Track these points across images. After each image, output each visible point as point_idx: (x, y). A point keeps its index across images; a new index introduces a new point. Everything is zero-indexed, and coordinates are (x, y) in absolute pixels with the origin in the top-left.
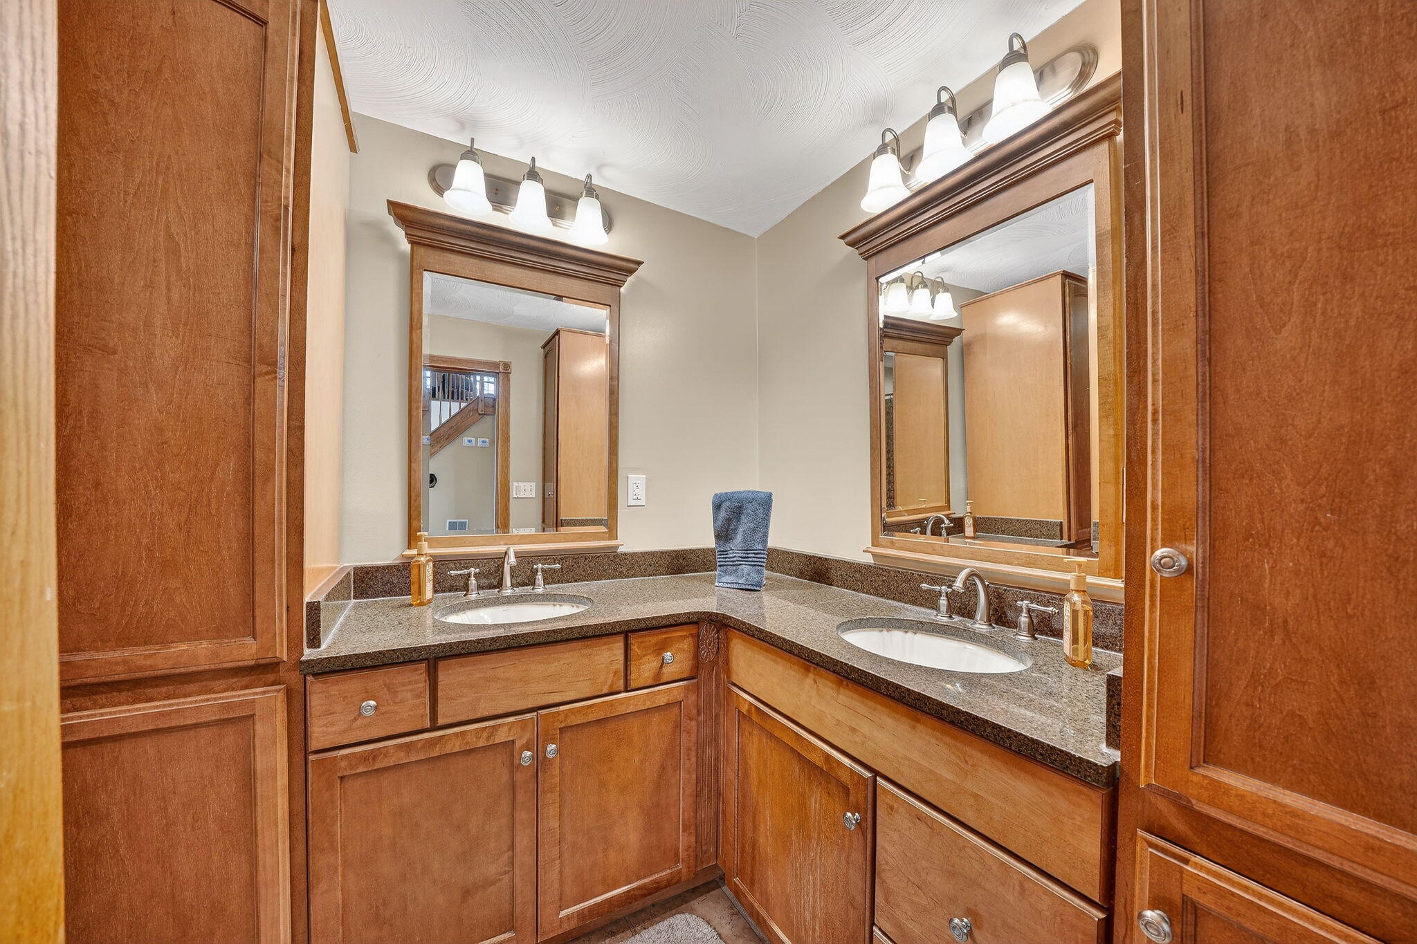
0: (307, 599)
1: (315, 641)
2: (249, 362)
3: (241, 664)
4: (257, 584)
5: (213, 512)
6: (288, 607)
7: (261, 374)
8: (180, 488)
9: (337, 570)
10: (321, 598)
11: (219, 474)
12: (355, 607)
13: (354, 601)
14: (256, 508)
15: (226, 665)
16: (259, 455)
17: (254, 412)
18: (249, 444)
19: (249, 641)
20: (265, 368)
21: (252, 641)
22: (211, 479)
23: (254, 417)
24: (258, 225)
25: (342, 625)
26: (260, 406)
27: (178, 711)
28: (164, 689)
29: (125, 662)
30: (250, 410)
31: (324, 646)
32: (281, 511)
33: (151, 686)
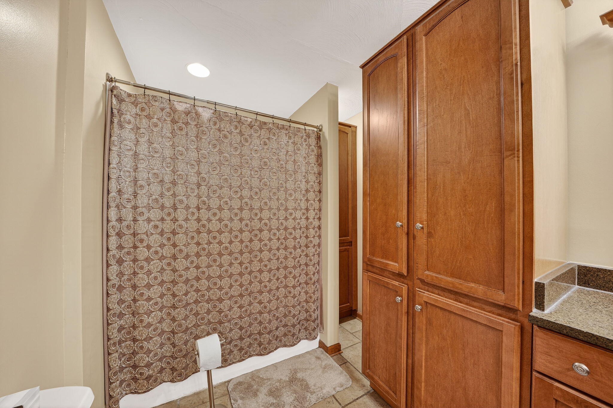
0: (535, 280)
1: (541, 306)
2: (501, 152)
3: (497, 302)
4: (506, 265)
5: (486, 226)
6: (523, 282)
7: (507, 157)
8: (472, 215)
9: (564, 264)
10: (546, 282)
11: (488, 209)
12: (578, 291)
13: (577, 287)
14: (506, 226)
15: (490, 300)
16: (507, 198)
17: (504, 177)
18: (502, 194)
19: (501, 292)
20: (509, 153)
21: (502, 293)
22: (485, 211)
23: (504, 180)
24: (502, 83)
25: (564, 301)
26: (506, 172)
27: (470, 312)
28: (466, 300)
29: (453, 283)
30: (502, 176)
31: (547, 311)
32: (519, 228)
33: (461, 297)
